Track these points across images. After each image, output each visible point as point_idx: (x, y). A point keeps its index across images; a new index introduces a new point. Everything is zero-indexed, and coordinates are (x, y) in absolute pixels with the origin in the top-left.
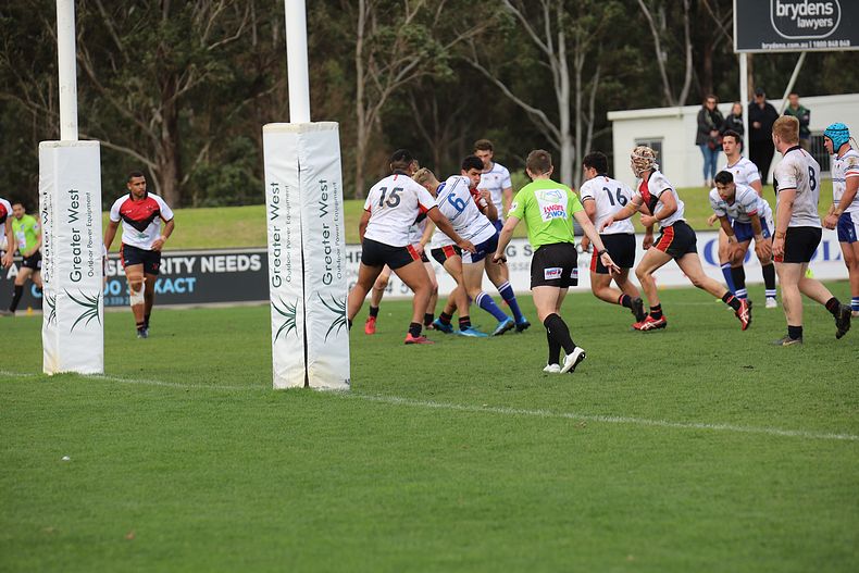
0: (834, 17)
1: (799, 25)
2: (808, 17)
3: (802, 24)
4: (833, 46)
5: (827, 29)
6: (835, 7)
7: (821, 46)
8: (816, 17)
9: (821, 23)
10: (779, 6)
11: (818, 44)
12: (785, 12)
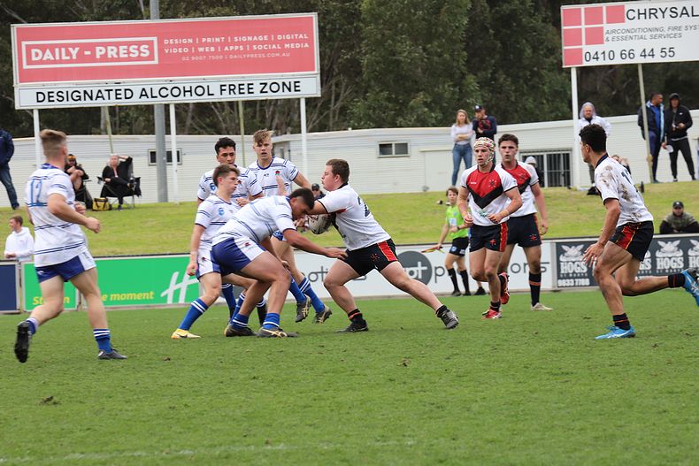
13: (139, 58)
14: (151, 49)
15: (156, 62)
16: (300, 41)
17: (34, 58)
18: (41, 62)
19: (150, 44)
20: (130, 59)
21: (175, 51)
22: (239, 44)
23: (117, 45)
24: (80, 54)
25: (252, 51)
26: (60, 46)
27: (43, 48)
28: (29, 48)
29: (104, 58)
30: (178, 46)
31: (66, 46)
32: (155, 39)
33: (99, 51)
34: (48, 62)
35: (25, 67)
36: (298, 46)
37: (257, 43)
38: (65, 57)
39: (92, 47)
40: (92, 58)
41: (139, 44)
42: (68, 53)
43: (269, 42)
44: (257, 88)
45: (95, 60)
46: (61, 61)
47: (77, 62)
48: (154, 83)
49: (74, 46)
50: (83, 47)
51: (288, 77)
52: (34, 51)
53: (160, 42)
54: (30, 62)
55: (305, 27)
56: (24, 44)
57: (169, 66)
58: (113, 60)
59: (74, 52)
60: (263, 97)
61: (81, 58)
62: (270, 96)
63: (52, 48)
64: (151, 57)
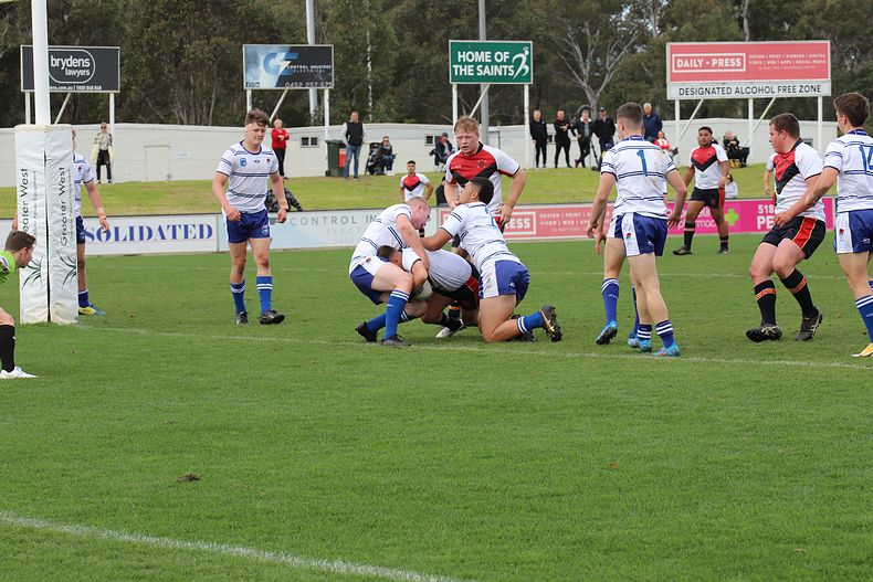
0: (90, 68)
1: (67, 74)
2: (72, 68)
3: (69, 73)
4: (90, 89)
5: (85, 77)
6: (91, 62)
7: (81, 89)
8: (78, 68)
9: (82, 72)
10: (52, 59)
11: (80, 87)
12: (57, 64)
13: (735, 67)
14: (742, 61)
15: (744, 70)
16: (822, 59)
17: (679, 66)
18: (682, 68)
19: (741, 57)
20: (730, 68)
21: (754, 63)
22: (789, 59)
23: (724, 58)
24: (704, 63)
25: (795, 64)
26: (693, 58)
27: (684, 59)
28: (676, 58)
29: (717, 67)
30: (756, 60)
31: (696, 58)
32: (744, 54)
33: (714, 62)
34: (686, 68)
35: (674, 71)
36: (820, 62)
37: (798, 59)
38: (696, 66)
39: (710, 59)
40: (710, 67)
41: (736, 57)
42: (697, 63)
43: (805, 59)
44: (798, 89)
45: (711, 68)
46: (693, 68)
47: (703, 68)
48: (743, 84)
49: (700, 58)
50: (706, 59)
51: (814, 82)
52: (679, 61)
53: (747, 56)
54: (676, 68)
55: (822, 49)
56: (674, 55)
57: (752, 73)
58: (721, 68)
59: (700, 62)
60: (800, 95)
61: (704, 66)
62: (805, 95)
63: (689, 58)
64: (742, 67)
